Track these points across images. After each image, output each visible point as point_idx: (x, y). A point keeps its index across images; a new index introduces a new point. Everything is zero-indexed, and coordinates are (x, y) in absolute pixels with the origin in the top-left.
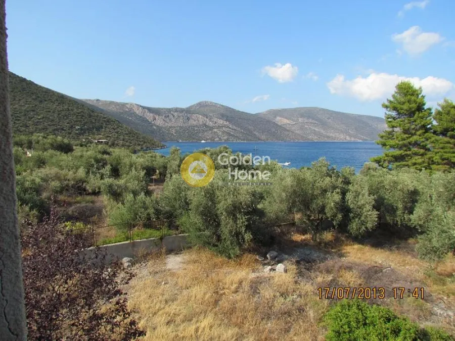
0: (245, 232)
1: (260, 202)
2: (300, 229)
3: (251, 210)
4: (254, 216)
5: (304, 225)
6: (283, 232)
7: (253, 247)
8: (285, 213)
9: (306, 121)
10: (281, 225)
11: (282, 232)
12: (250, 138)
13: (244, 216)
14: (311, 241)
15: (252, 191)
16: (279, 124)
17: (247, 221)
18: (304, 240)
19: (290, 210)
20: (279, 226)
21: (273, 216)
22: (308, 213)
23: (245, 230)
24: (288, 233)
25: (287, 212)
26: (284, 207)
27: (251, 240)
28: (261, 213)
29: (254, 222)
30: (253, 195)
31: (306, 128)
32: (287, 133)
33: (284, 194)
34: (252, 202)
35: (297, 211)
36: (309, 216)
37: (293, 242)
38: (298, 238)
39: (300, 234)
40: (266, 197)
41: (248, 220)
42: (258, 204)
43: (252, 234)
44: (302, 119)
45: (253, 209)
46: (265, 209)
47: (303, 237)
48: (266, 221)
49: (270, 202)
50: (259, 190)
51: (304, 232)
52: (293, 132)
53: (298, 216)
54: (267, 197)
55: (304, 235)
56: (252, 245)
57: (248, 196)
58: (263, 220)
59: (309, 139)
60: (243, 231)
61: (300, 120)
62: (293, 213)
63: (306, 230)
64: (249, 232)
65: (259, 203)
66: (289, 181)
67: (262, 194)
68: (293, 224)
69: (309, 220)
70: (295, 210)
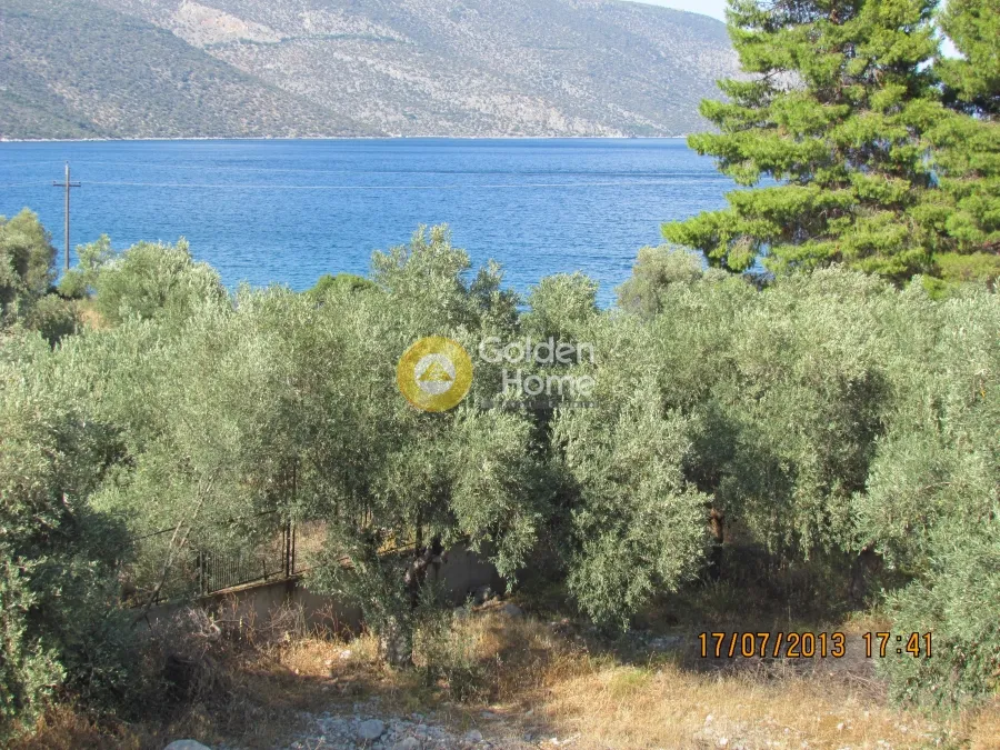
0: (25, 651)
1: (100, 477)
2: (327, 611)
3: (55, 524)
4: (69, 558)
5: (346, 590)
6: (235, 633)
7: (71, 730)
8: (244, 530)
9: (338, 24)
10: (220, 598)
11: (232, 635)
12: (30, 117)
13: (15, 560)
14: (387, 667)
15: (57, 421)
16: (196, 41)
17: (32, 587)
18: (352, 666)
19: (269, 517)
20: (213, 602)
21: (174, 550)
22: (366, 521)
23: (26, 638)
24: (261, 638)
25: (253, 523)
26: (237, 497)
27: (61, 693)
28: (111, 540)
29: (74, 586)
30: (64, 441)
31: (342, 65)
32: (235, 91)
33: (230, 430)
34: (58, 482)
35: (305, 518)
36: (372, 539)
37: (288, 680)
38: (316, 657)
39: (328, 639)
40: (131, 451)
41: (37, 582)
42: (92, 487)
43: (62, 659)
44: (318, 16)
45: (66, 518)
46: (133, 514)
47: (345, 653)
48: (142, 580)
49: (157, 477)
50: (91, 411)
51: (347, 625)
52: (271, 88)
53: (311, 545)
54: (141, 449)
55: (347, 640)
56: (67, 715)
57: (30, 448)
58: (122, 575)
59: (354, 125)
60: (13, 646)
61: (308, 20)
62: (286, 528)
63: (361, 615)
64: (46, 648)
65: (93, 484)
66: (256, 356)
67: (111, 432)
68: (289, 587)
69: (369, 557)
70: (295, 508)
